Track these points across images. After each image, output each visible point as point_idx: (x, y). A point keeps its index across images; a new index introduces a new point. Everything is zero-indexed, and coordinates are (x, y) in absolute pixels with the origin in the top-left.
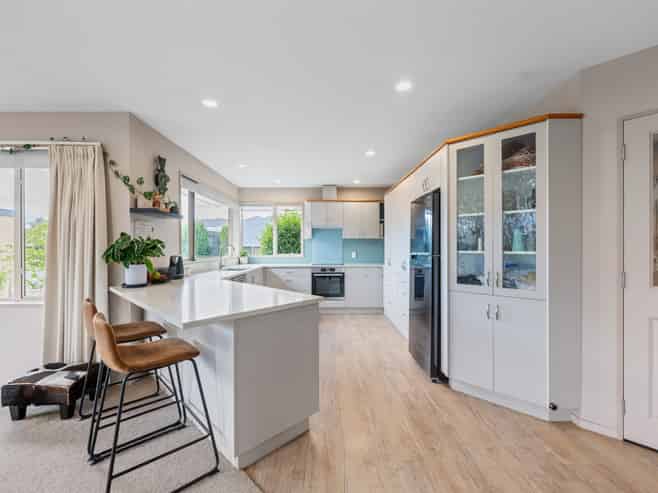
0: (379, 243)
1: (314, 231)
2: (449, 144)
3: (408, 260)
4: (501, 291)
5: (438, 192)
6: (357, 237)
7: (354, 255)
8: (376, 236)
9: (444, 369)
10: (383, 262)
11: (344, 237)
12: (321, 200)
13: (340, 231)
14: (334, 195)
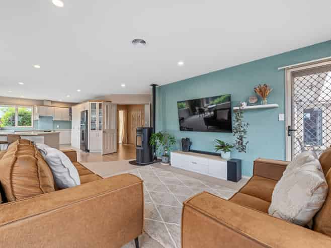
0: (70, 122)
2: (90, 102)
3: (80, 126)
4: (99, 131)
5: (87, 111)
6: (60, 120)
7: (58, 126)
8: (68, 120)
9: (88, 149)
10: (71, 128)
11: (54, 120)
12: (43, 105)
13: (52, 117)
14: (50, 104)
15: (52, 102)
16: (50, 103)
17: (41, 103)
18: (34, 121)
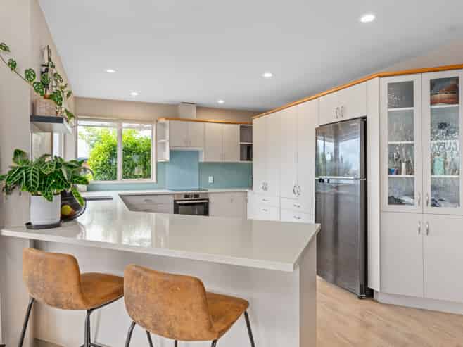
1: (172, 153)
2: (380, 77)
3: (312, 184)
4: (430, 209)
6: (217, 160)
7: (210, 180)
11: (202, 160)
12: (177, 119)
13: (197, 153)
14: (193, 114)
15: (199, 108)
16: (195, 111)
17: (172, 112)
18: (157, 163)
